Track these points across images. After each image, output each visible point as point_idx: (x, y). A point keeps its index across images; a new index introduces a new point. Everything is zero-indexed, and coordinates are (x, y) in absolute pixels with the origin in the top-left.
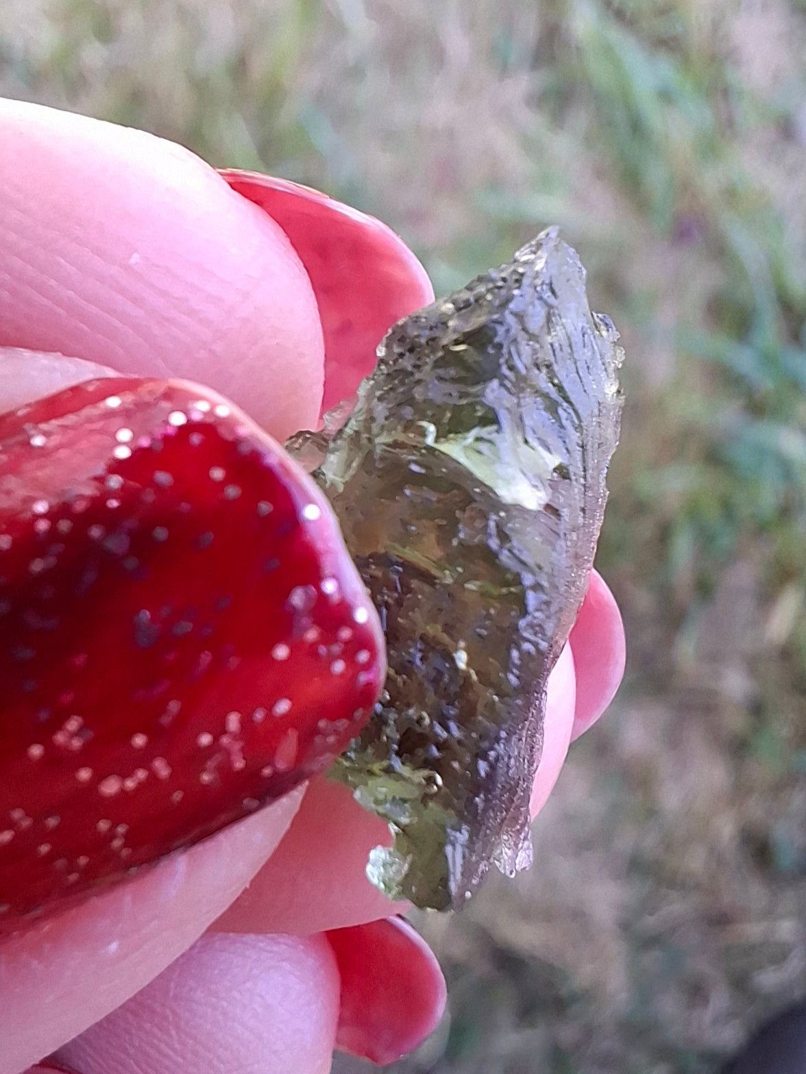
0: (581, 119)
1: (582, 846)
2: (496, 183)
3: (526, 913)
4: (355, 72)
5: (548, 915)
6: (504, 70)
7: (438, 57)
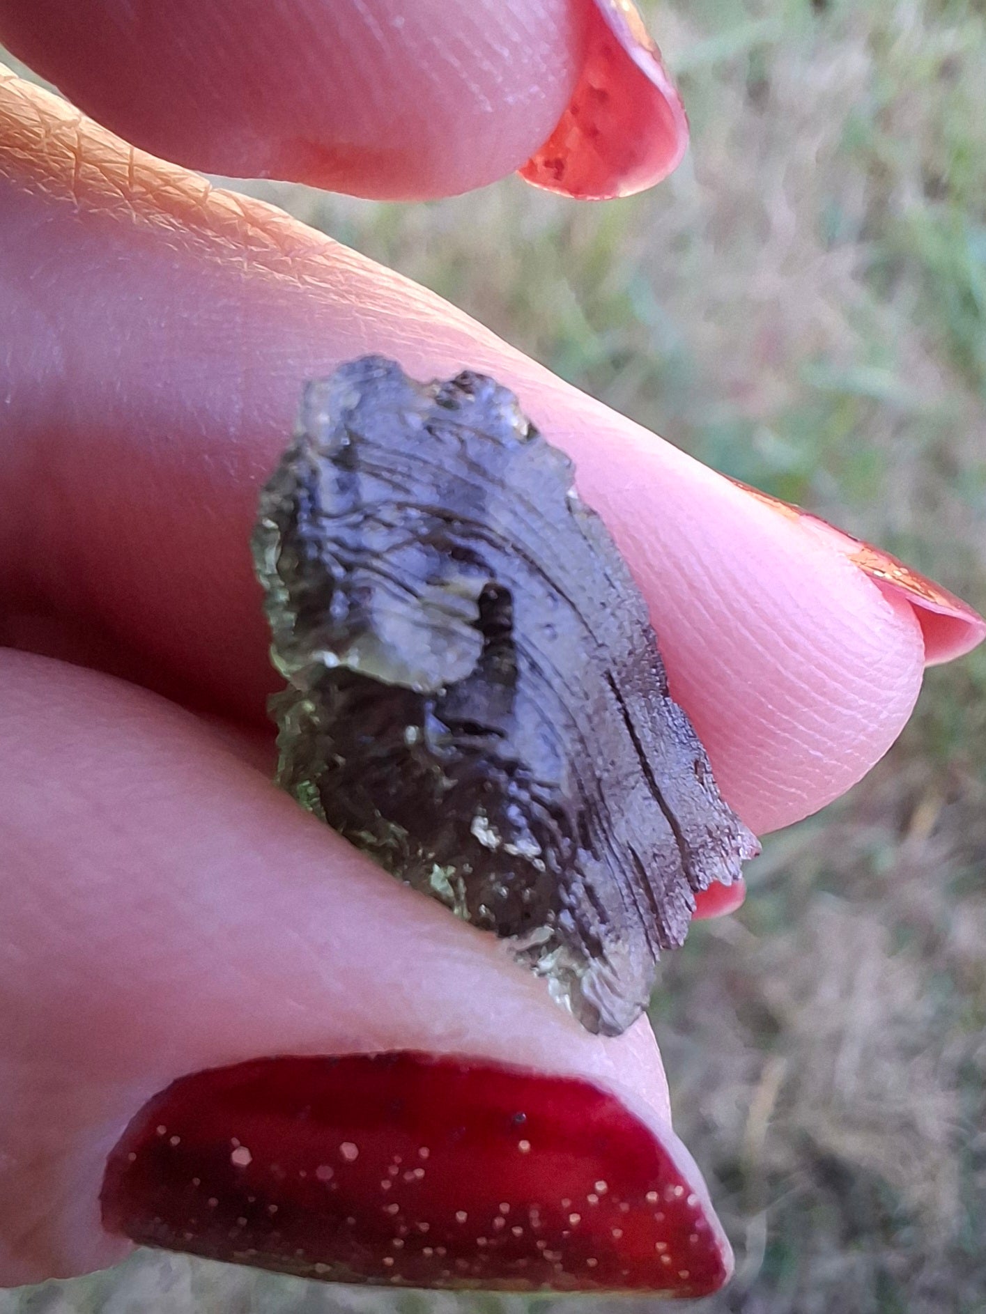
0: (908, 293)
1: (908, 1052)
2: (821, 356)
3: (849, 1122)
4: (679, 243)
5: (874, 1126)
6: (830, 243)
7: (764, 229)
